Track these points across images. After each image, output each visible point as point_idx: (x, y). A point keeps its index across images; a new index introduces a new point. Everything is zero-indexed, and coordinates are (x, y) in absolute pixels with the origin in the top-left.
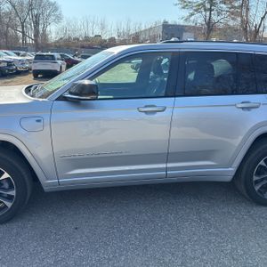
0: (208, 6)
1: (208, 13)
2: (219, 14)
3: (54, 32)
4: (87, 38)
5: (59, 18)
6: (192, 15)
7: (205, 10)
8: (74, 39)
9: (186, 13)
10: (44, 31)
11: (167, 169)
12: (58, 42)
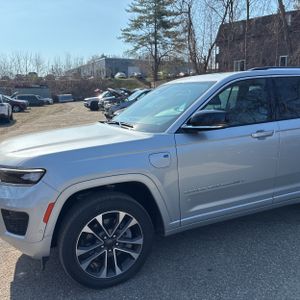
0: (153, 39)
1: (154, 46)
2: (164, 47)
7: (151, 43)
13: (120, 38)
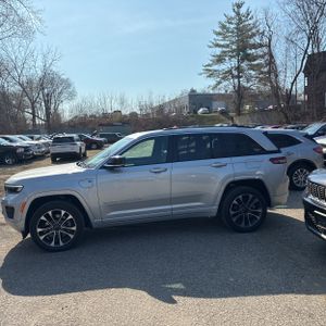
0: (235, 73)
1: (236, 80)
2: (248, 80)
3: (67, 110)
4: (105, 115)
5: (72, 95)
6: (219, 83)
7: (233, 77)
8: (91, 116)
9: (212, 82)
10: (56, 110)
11: (172, 209)
12: (72, 121)
13: (201, 74)
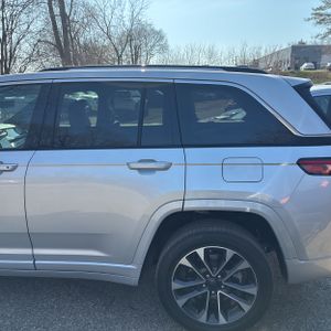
9: (323, 29)
13: (309, 19)
